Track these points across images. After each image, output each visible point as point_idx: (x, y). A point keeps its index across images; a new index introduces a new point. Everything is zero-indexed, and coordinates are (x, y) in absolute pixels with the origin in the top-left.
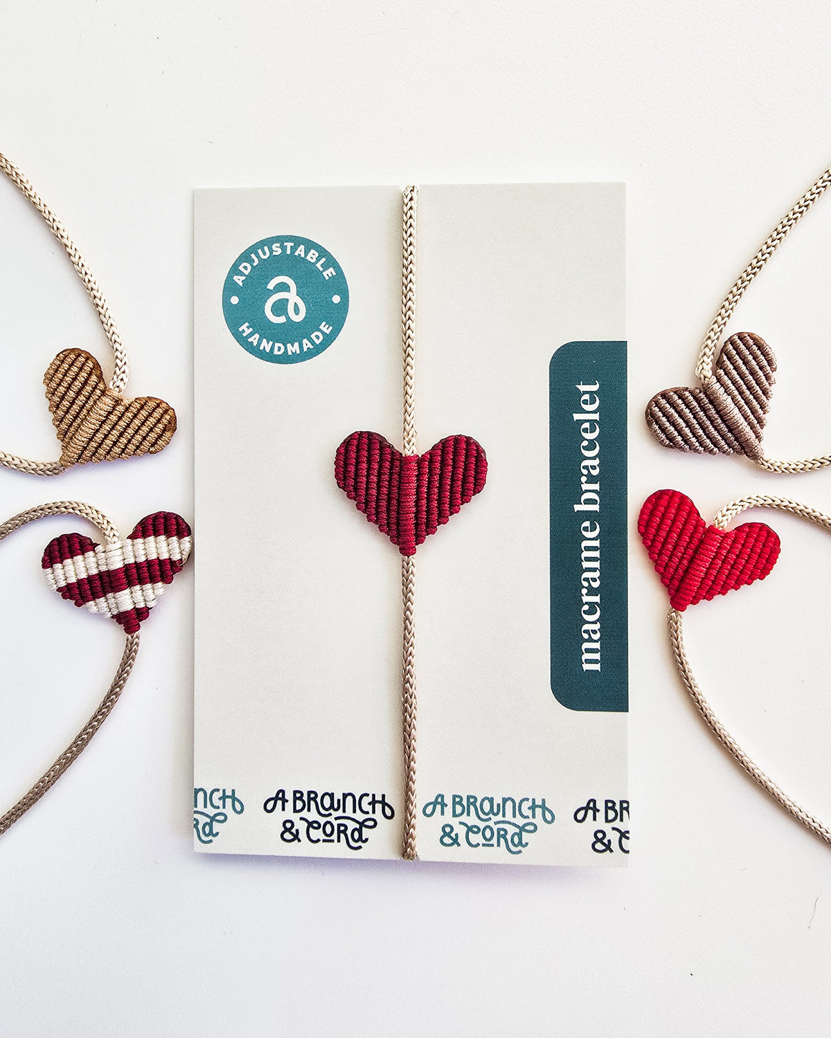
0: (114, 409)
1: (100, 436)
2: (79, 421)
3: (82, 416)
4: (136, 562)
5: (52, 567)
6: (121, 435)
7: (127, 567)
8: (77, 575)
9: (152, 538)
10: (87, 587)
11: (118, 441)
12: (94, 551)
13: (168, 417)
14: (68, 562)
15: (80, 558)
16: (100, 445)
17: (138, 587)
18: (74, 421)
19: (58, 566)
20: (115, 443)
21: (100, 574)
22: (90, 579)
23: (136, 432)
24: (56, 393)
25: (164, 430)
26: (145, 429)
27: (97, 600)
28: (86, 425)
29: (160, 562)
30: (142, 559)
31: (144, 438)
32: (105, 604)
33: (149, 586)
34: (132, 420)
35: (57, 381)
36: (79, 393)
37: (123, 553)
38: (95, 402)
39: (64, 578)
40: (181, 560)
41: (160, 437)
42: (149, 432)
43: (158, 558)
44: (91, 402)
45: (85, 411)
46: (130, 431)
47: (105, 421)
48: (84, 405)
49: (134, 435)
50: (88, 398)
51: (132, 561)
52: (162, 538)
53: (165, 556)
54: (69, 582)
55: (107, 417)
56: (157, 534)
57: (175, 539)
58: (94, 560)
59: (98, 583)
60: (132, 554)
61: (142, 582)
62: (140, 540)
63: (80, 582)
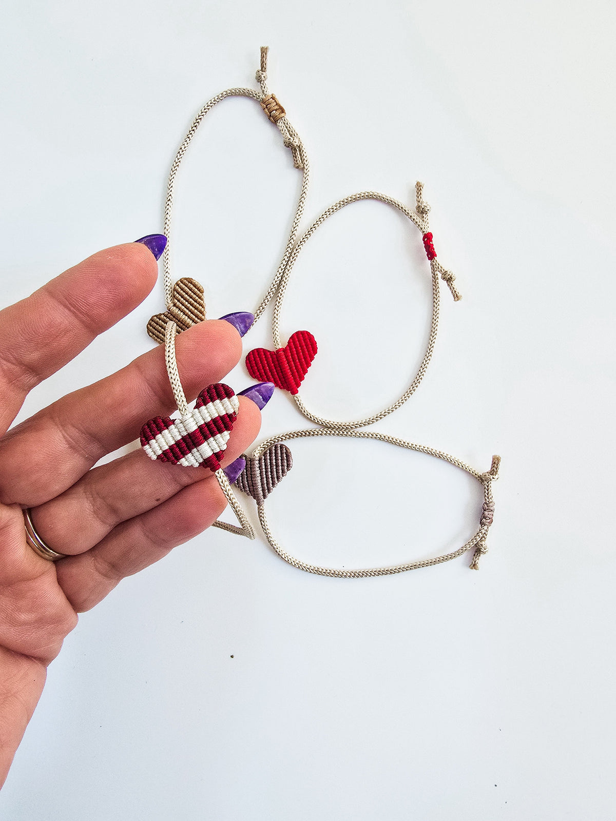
4: (205, 423)
5: (149, 443)
7: (200, 427)
8: (167, 444)
9: (211, 404)
10: (178, 450)
12: (174, 424)
14: (159, 436)
15: (166, 431)
17: (212, 439)
19: (153, 442)
21: (184, 438)
22: (178, 443)
27: (186, 456)
29: (222, 418)
30: (209, 419)
32: (193, 458)
33: (219, 435)
37: (195, 419)
39: (159, 449)
40: (235, 412)
43: (219, 415)
51: (202, 422)
52: (218, 401)
53: (223, 413)
54: (163, 450)
56: (213, 400)
57: (226, 399)
58: (176, 430)
59: (184, 445)
60: (201, 418)
61: (213, 434)
62: (203, 408)
63: (171, 447)
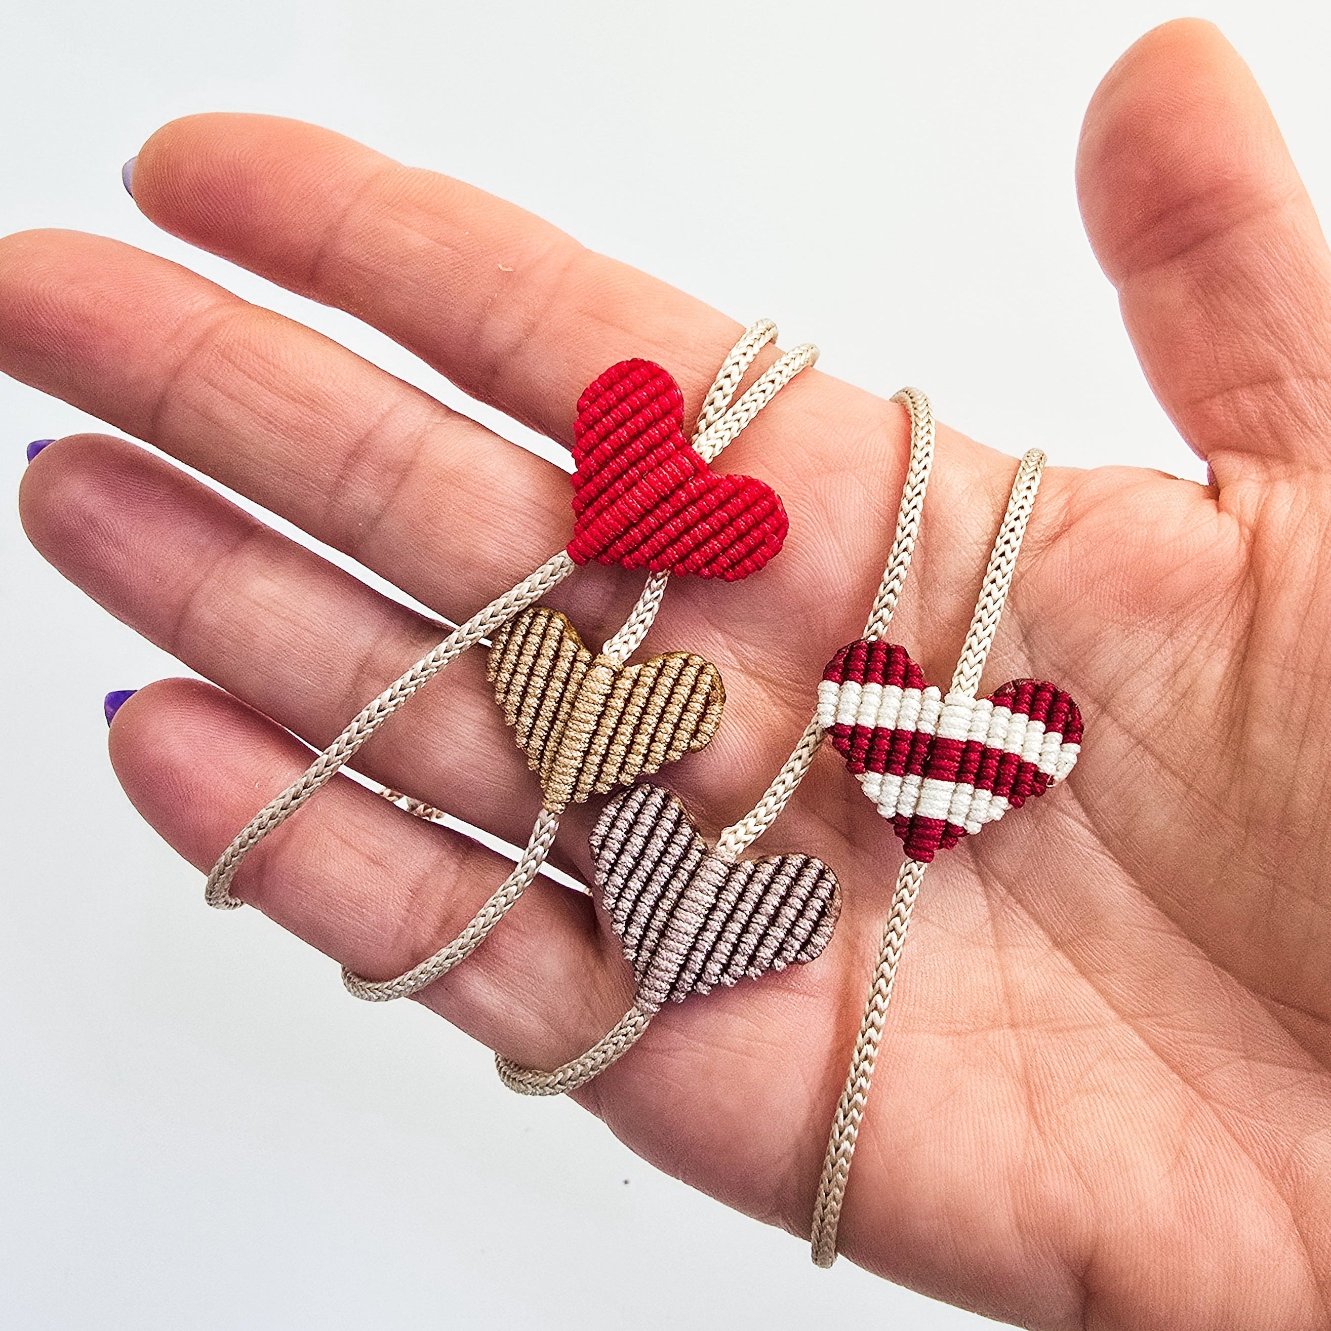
0: (613, 687)
1: (602, 741)
2: (559, 726)
3: (562, 716)
4: (985, 744)
5: (841, 683)
6: (637, 730)
7: (970, 745)
8: (877, 718)
9: (1023, 718)
10: (885, 748)
11: (632, 742)
13: (708, 679)
16: (605, 758)
18: (551, 729)
20: (629, 749)
21: (917, 735)
23: (661, 719)
24: (512, 688)
25: (707, 703)
26: (675, 709)
27: (888, 777)
28: (575, 727)
30: (997, 745)
31: (677, 727)
32: (895, 790)
33: (986, 794)
34: (648, 699)
35: (510, 667)
36: (549, 678)
37: (971, 719)
38: (580, 685)
40: (1052, 777)
41: (702, 717)
42: (682, 714)
43: (1020, 755)
44: (572, 687)
45: (566, 706)
46: (652, 720)
47: (603, 713)
48: (562, 695)
49: (658, 724)
50: (566, 683)
52: (1040, 726)
53: (1031, 758)
54: (860, 722)
55: (605, 705)
57: (1058, 737)
58: (917, 706)
59: (906, 749)
62: (1004, 711)
